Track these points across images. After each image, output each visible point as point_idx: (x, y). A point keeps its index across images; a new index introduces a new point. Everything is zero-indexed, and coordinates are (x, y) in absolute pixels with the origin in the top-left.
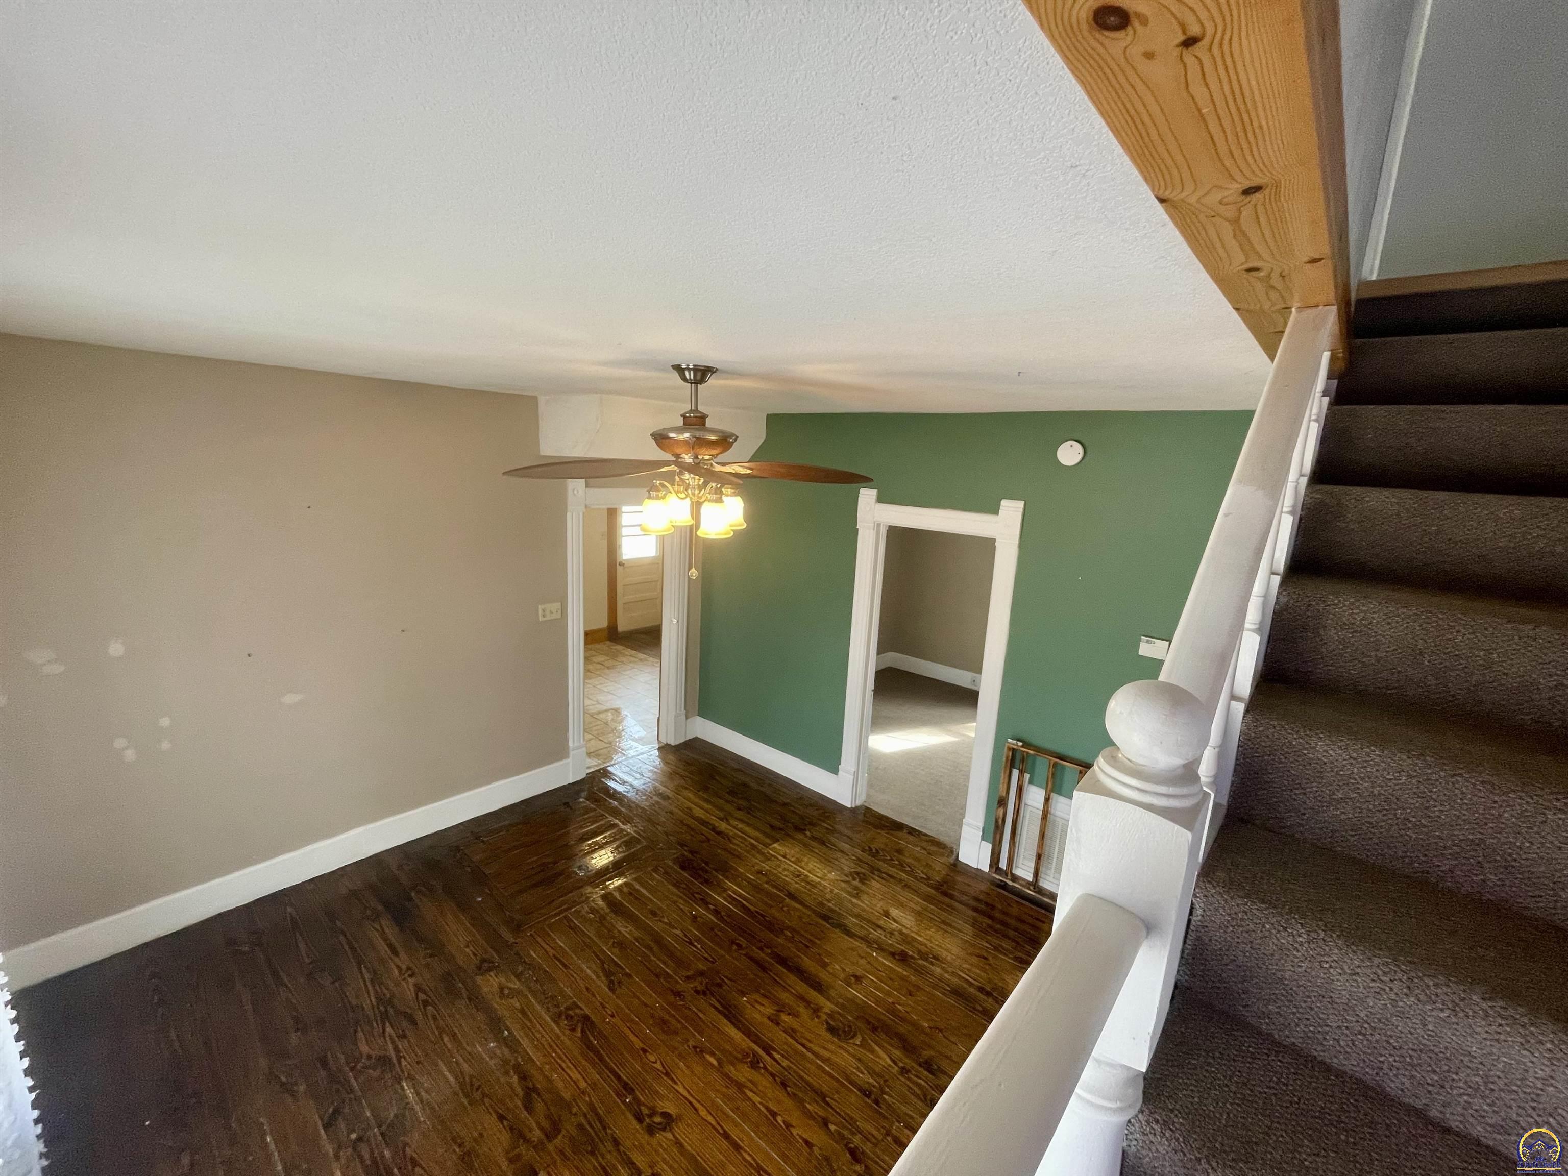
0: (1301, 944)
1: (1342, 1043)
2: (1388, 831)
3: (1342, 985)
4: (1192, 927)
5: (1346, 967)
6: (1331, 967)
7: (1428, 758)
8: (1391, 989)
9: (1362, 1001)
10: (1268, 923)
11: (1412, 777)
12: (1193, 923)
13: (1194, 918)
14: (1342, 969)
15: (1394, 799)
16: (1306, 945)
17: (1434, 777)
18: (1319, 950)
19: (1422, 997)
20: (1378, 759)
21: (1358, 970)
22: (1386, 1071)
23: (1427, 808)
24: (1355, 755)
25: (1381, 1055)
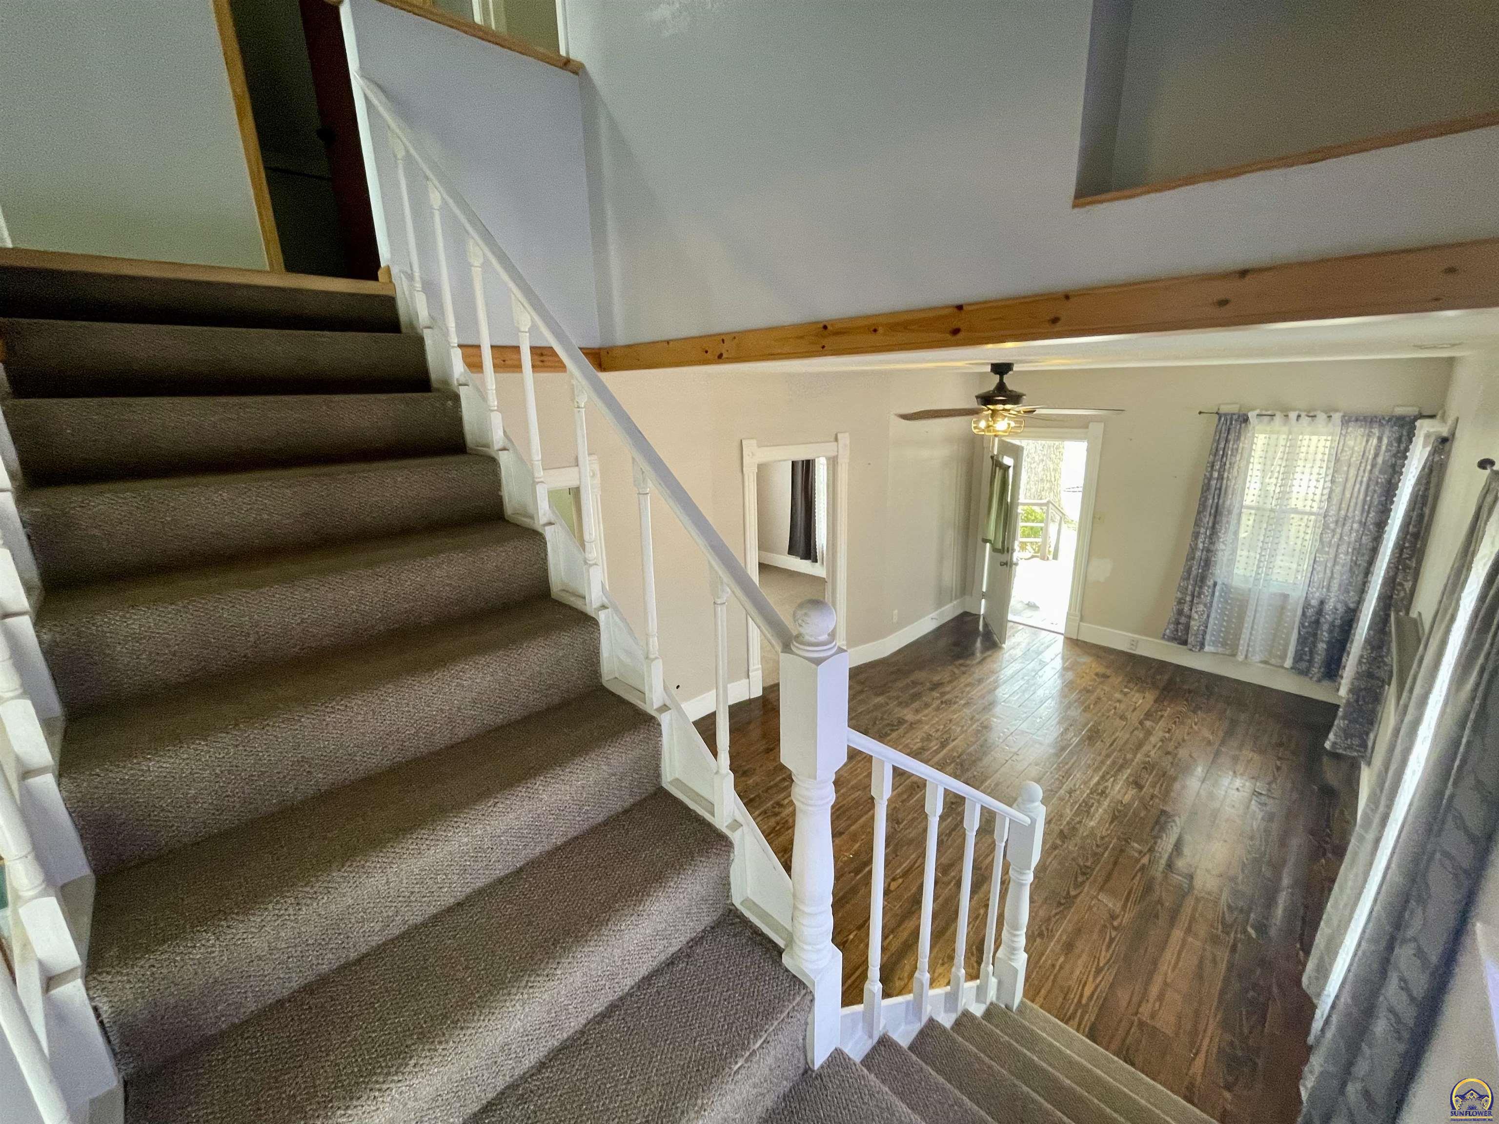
0: (213, 946)
1: (282, 976)
2: (243, 793)
3: (259, 945)
4: (107, 1025)
5: (253, 930)
6: (244, 939)
7: (241, 726)
8: (289, 915)
9: (278, 938)
10: (176, 956)
11: (237, 746)
12: (105, 1021)
13: (104, 1016)
14: (252, 933)
15: (234, 768)
16: (218, 942)
17: (252, 737)
18: (228, 937)
19: (309, 902)
20: (206, 748)
21: (263, 923)
22: (315, 962)
23: (260, 760)
24: (185, 756)
25: (308, 957)
